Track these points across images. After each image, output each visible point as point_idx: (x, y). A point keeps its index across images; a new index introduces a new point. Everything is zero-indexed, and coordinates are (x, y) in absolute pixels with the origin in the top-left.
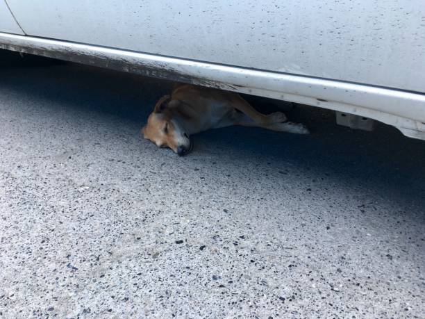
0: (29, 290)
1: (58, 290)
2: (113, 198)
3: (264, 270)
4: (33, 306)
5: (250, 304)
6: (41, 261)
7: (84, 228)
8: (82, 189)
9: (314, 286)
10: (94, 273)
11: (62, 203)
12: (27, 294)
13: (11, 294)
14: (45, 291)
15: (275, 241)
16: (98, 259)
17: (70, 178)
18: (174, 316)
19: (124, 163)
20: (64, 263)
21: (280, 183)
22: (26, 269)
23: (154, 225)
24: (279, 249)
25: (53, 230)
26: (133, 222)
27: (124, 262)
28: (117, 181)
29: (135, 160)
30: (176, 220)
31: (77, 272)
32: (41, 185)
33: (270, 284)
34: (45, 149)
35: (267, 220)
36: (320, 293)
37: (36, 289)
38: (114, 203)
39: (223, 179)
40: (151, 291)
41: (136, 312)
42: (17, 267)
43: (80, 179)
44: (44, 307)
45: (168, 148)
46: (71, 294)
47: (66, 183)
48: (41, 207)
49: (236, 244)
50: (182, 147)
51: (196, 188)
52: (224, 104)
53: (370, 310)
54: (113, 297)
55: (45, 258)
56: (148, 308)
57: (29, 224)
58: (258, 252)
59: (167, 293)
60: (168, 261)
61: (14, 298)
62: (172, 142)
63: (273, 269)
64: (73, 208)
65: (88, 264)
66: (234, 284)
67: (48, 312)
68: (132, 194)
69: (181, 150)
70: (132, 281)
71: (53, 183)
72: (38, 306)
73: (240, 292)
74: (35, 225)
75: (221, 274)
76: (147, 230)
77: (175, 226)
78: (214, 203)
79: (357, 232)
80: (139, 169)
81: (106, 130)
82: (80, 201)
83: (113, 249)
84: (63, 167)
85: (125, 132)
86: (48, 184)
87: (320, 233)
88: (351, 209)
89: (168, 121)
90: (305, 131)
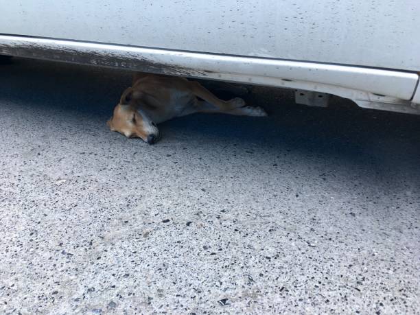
0: (29, 279)
1: (58, 275)
2: (93, 188)
3: (248, 237)
4: (37, 292)
5: (241, 265)
6: (34, 252)
7: (70, 217)
8: (60, 182)
9: (293, 244)
10: (90, 256)
11: (41, 197)
12: (28, 283)
13: (11, 284)
14: (45, 277)
15: (253, 211)
16: (91, 244)
17: (44, 173)
18: (174, 283)
19: (95, 155)
20: (58, 251)
21: (248, 161)
22: (21, 260)
23: (137, 209)
24: (258, 218)
25: (39, 223)
26: (118, 208)
27: (117, 244)
28: (92, 172)
29: (107, 151)
30: (159, 202)
31: (73, 257)
32: (16, 183)
33: (256, 247)
34: (11, 148)
35: (242, 194)
36: (300, 249)
37: (35, 277)
38: (95, 193)
39: (195, 162)
40: (148, 265)
41: (138, 285)
42: (10, 260)
43: (55, 173)
44: (48, 292)
45: (137, 138)
46: (71, 278)
47: (42, 178)
48: (21, 203)
49: (219, 218)
50: (152, 135)
51: (171, 172)
52: (186, 93)
53: (343, 258)
54: (114, 275)
55: (37, 248)
56: (149, 280)
57: (13, 219)
58: (239, 222)
59: (164, 265)
60: (159, 238)
61: (15, 288)
63: (256, 235)
64: (54, 201)
65: (83, 249)
66: (223, 251)
67: (53, 296)
68: (111, 183)
69: (151, 138)
70: (128, 259)
71: (27, 179)
72: (42, 292)
73: (230, 257)
74: (19, 220)
75: (210, 244)
76: (132, 213)
77: (159, 207)
78: (191, 184)
79: (323, 197)
80: (112, 159)
81: (70, 125)
82: (60, 194)
83: (103, 233)
84: (33, 163)
85: (90, 126)
86: (22, 181)
87: (291, 201)
88: (315, 177)
89: (136, 111)
90: (263, 114)
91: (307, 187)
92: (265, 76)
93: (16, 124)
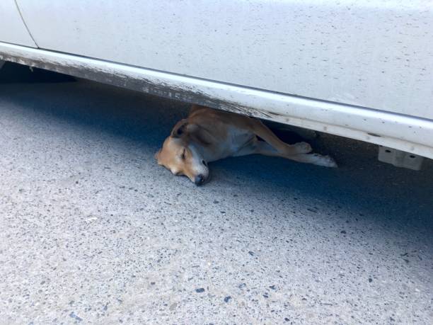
2: (124, 231)
6: (39, 307)
7: (91, 267)
8: (90, 219)
11: (66, 236)
15: (311, 294)
16: (106, 308)
17: (76, 206)
19: (136, 191)
20: (66, 311)
23: (169, 267)
24: (317, 305)
25: (55, 269)
26: (147, 263)
27: (137, 313)
29: (149, 188)
30: (196, 262)
31: (80, 323)
32: (44, 213)
34: (50, 172)
35: (299, 267)
39: (246, 214)
47: (72, 211)
48: (42, 240)
49: (266, 297)
50: (201, 176)
51: (216, 225)
52: (245, 131)
55: (44, 303)
57: (28, 259)
58: (292, 308)
60: (187, 315)
62: (189, 170)
64: (78, 243)
65: (94, 314)
68: (145, 228)
69: (199, 179)
71: (57, 211)
74: (34, 261)
76: (162, 273)
77: (195, 269)
78: (238, 242)
79: (405, 286)
80: (153, 199)
81: (116, 153)
82: (87, 234)
83: (124, 296)
84: (69, 192)
85: (136, 155)
86: (51, 212)
87: (362, 286)
88: (394, 257)
89: (186, 147)
90: (333, 165)
91: (384, 269)
92: (346, 127)
93: (63, 146)
